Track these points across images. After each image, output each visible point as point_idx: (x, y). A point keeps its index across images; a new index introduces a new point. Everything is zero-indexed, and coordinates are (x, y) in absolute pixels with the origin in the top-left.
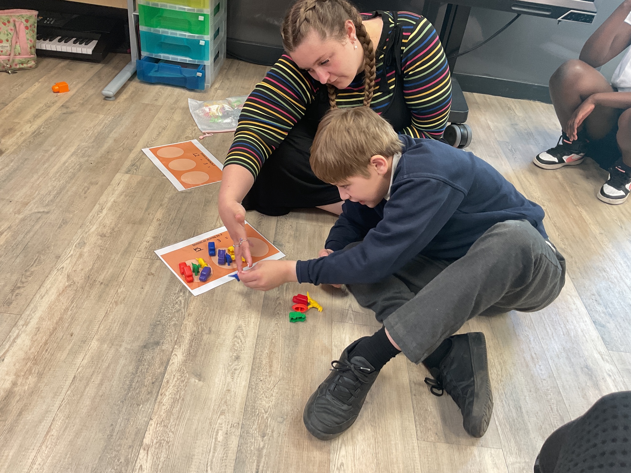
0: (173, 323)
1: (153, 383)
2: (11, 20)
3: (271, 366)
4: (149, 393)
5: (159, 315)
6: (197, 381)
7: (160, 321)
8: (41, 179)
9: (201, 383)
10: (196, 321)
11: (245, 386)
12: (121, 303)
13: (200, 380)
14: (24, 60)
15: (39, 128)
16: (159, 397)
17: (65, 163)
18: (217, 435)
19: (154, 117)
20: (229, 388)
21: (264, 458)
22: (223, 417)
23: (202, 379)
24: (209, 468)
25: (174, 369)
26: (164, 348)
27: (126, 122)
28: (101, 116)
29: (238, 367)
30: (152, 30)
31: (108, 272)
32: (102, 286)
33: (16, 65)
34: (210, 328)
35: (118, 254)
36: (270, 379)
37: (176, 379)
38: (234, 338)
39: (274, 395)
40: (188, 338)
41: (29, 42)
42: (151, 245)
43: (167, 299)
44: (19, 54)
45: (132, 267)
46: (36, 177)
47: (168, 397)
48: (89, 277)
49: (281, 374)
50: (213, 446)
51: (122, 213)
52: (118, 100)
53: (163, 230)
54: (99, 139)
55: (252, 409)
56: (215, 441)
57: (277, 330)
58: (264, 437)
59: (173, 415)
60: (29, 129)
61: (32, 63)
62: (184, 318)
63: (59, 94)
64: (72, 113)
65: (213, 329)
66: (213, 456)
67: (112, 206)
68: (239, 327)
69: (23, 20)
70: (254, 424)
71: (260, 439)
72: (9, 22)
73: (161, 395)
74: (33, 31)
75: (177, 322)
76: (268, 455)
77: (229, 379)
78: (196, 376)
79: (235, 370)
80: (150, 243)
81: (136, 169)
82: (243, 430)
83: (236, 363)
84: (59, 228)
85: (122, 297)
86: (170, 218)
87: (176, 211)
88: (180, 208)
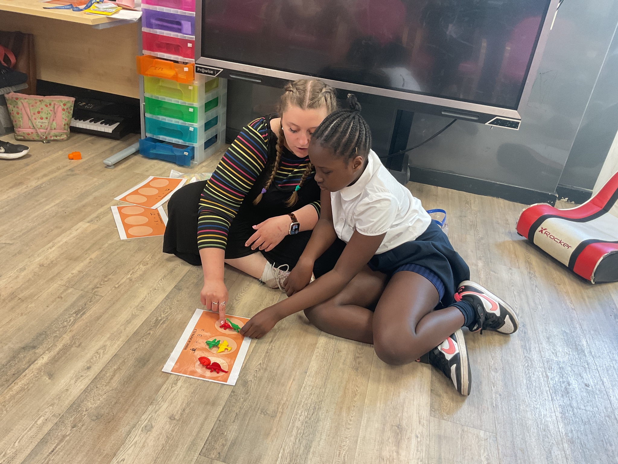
0: (54, 335)
1: (14, 374)
2: (52, 104)
3: (111, 379)
4: (6, 381)
5: (48, 327)
6: (47, 379)
7: (46, 332)
8: (21, 220)
9: (50, 381)
10: (73, 337)
11: (81, 390)
12: (25, 315)
13: (49, 379)
14: (58, 134)
15: (42, 184)
16: (13, 384)
17: (46, 211)
18: (39, 419)
20: (68, 388)
21: (64, 443)
22: (51, 408)
23: (52, 378)
24: (18, 441)
25: (35, 367)
26: (37, 351)
27: (113, 185)
28: (95, 179)
29: (84, 375)
30: (154, 117)
31: (29, 292)
32: (19, 301)
33: (51, 137)
34: (81, 343)
35: (44, 279)
36: (104, 388)
37: (32, 375)
38: (95, 353)
39: (101, 400)
40: (60, 347)
41: (64, 120)
42: (74, 276)
43: (61, 317)
44: (55, 129)
45: (50, 290)
46: (18, 218)
47: (18, 386)
48: (13, 293)
49: (117, 386)
50: (30, 426)
51: (66, 251)
52: (115, 169)
53: (89, 267)
54: (83, 196)
55: (78, 406)
56: (34, 423)
57: (134, 353)
58: (74, 428)
59: (14, 399)
60: (33, 184)
61: (64, 137)
62: (66, 333)
63: (73, 160)
64: (74, 175)
65: (83, 344)
66: (26, 434)
67: (62, 245)
68: (104, 346)
69: (62, 104)
70: (72, 417)
71: (70, 428)
72: (50, 104)
73: (15, 384)
74: (69, 113)
75: (58, 335)
76: (68, 442)
77: (73, 382)
78: (49, 375)
79: (82, 376)
80: (74, 275)
81: (97, 220)
82: (60, 419)
83: (86, 371)
84: (13, 256)
85: (28, 311)
86: (101, 259)
87: (109, 254)
88: (113, 252)
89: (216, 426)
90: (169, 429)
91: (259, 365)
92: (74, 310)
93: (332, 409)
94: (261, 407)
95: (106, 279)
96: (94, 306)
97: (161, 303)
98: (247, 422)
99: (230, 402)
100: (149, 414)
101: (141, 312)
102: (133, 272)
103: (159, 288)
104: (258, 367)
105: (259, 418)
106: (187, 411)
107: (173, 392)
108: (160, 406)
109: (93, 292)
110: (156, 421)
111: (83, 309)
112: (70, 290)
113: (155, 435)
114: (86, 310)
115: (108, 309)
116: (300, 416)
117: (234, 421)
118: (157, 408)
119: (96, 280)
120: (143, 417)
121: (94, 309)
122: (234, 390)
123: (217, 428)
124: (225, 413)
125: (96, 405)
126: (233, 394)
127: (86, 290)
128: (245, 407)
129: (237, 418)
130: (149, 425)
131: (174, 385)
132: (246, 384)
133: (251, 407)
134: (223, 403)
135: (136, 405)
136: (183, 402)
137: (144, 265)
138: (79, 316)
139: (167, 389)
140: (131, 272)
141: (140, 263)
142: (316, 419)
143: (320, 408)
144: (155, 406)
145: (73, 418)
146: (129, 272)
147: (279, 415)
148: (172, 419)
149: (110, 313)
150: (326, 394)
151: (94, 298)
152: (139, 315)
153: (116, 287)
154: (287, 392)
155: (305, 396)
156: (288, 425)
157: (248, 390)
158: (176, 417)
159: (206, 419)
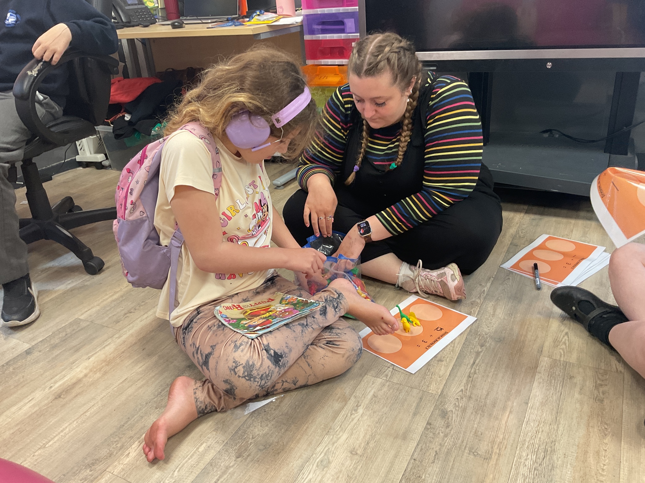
3: (281, 401)
18: (200, 446)
22: (214, 433)
36: (273, 412)
39: (269, 426)
49: (287, 410)
50: (191, 454)
55: (243, 433)
56: (196, 450)
58: (238, 458)
71: (234, 458)
89: (410, 466)
90: (350, 466)
91: (460, 391)
93: (572, 452)
94: (468, 446)
98: (451, 463)
99: (426, 436)
100: (326, 446)
104: (459, 394)
105: (467, 459)
106: (372, 445)
107: (352, 420)
108: (339, 436)
110: (333, 456)
113: (333, 473)
116: (526, 460)
117: (434, 462)
118: (335, 439)
120: (318, 449)
122: (430, 421)
123: (411, 468)
124: (421, 451)
125: (264, 432)
126: (429, 427)
128: (446, 444)
129: (438, 458)
130: (326, 459)
131: (353, 412)
132: (446, 415)
133: (455, 444)
134: (417, 437)
135: (309, 434)
136: (366, 434)
139: (345, 416)
142: (550, 466)
143: (553, 451)
144: (332, 437)
145: (238, 446)
147: (494, 457)
148: (353, 454)
150: (560, 432)
154: (504, 427)
155: (530, 434)
156: (509, 471)
157: (448, 423)
158: (358, 452)
159: (396, 456)
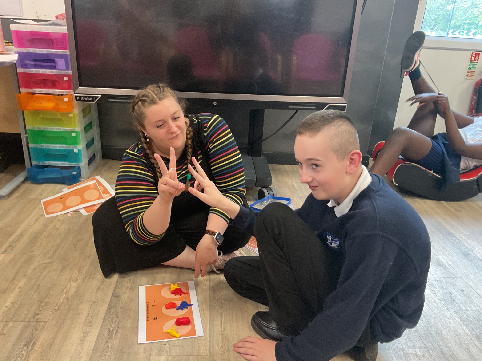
19: (35, 208)
27: (13, 214)
30: (38, 146)
42: (9, 309)
52: (10, 198)
53: (21, 296)
81: (11, 250)
86: (30, 285)
87: (36, 279)
88: (40, 276)
92: (23, 344)
95: (43, 304)
96: (42, 334)
97: (106, 314)
101: (90, 327)
102: (67, 291)
103: (98, 300)
109: (35, 320)
111: (31, 339)
112: (11, 324)
114: (36, 339)
115: (57, 333)
119: (34, 308)
121: (43, 336)
127: (27, 320)
137: (75, 282)
138: (30, 348)
140: (65, 291)
141: (69, 280)
146: (62, 291)
149: (60, 337)
151: (38, 326)
152: (90, 331)
153: (55, 309)
